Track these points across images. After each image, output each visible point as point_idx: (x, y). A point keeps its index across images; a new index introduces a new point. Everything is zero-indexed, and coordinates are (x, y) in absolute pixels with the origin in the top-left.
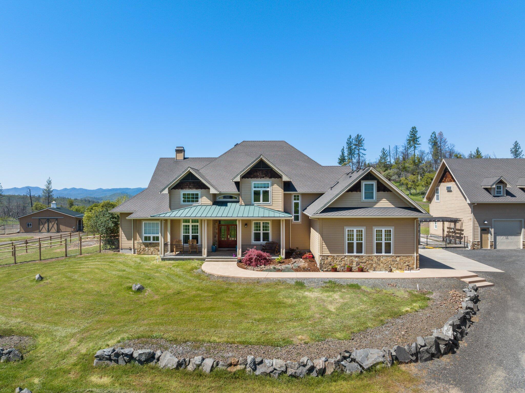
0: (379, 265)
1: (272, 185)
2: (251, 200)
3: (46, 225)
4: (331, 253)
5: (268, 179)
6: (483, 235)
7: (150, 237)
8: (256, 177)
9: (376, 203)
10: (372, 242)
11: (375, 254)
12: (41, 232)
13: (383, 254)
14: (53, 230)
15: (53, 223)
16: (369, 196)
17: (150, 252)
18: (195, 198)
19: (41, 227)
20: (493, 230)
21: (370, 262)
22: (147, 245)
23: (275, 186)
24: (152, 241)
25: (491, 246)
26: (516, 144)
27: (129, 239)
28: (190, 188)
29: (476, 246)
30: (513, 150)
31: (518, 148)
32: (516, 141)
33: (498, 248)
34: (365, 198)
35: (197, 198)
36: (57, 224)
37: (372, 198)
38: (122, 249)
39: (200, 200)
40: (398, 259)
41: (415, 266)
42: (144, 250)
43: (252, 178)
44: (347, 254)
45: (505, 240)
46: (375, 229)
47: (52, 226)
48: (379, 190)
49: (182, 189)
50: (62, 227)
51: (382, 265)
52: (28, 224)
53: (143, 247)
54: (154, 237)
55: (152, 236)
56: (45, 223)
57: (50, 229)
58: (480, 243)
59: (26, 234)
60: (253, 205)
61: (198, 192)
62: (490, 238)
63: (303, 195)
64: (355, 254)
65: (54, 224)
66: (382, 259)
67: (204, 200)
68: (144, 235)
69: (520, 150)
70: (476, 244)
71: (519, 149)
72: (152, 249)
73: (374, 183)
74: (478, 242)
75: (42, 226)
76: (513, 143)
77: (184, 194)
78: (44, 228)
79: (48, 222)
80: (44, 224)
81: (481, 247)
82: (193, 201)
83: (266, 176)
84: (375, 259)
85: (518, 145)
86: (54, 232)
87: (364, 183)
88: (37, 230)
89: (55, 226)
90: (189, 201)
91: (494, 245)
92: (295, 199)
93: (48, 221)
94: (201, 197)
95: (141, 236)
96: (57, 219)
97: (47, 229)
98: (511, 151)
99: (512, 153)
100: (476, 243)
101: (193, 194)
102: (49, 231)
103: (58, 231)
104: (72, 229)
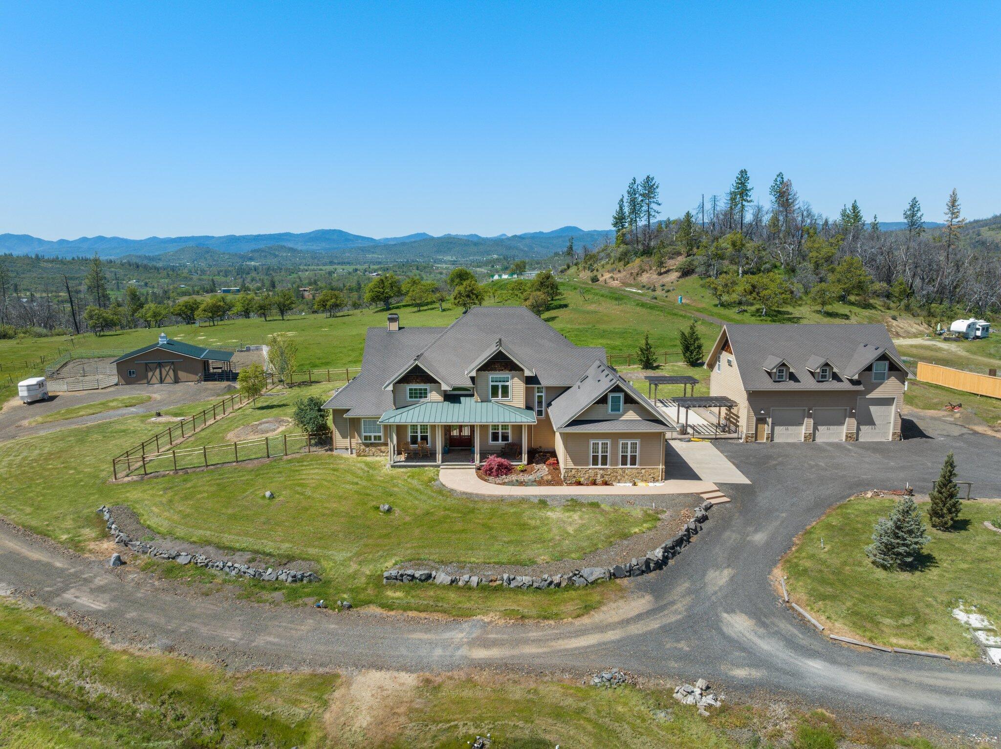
0: (624, 477)
1: (513, 378)
2: (488, 395)
4: (575, 465)
5: (508, 372)
6: (759, 425)
7: (370, 437)
8: (495, 370)
9: (623, 415)
10: (617, 454)
11: (620, 466)
12: (150, 382)
13: (629, 466)
14: (169, 379)
15: (167, 369)
16: (616, 408)
17: (371, 453)
18: (423, 394)
19: (150, 374)
20: (771, 419)
21: (615, 474)
22: (367, 445)
23: (516, 379)
24: (373, 441)
25: (767, 439)
26: (914, 204)
27: (344, 437)
28: (418, 383)
29: (749, 438)
30: (908, 213)
32: (915, 198)
33: (776, 440)
34: (612, 410)
35: (426, 393)
36: (174, 371)
37: (619, 410)
38: (336, 449)
39: (429, 395)
40: (643, 471)
41: (660, 478)
42: (364, 451)
43: (489, 371)
44: (591, 466)
45: (785, 432)
46: (621, 442)
47: (166, 372)
48: (626, 402)
49: (408, 383)
50: (181, 374)
51: (626, 477)
52: (130, 372)
53: (363, 447)
54: (375, 437)
55: (373, 435)
56: (156, 368)
57: (163, 378)
58: (754, 435)
59: (128, 386)
60: (490, 401)
61: (427, 386)
62: (766, 429)
63: (548, 388)
64: (600, 466)
66: (626, 471)
67: (434, 396)
68: (364, 434)
72: (373, 449)
73: (622, 395)
74: (752, 434)
75: (152, 374)
77: (410, 390)
78: (154, 377)
79: (160, 367)
80: (153, 371)
81: (756, 439)
82: (421, 397)
83: (505, 369)
84: (620, 471)
85: (917, 204)
86: (169, 382)
87: (610, 396)
88: (144, 380)
89: (171, 373)
90: (416, 397)
91: (771, 437)
92: (538, 392)
93: (160, 365)
94: (431, 392)
95: (360, 435)
96: (173, 363)
97: (159, 378)
98: (904, 214)
99: (906, 217)
100: (750, 435)
101: (420, 389)
102: (162, 381)
103: (177, 381)
104: (198, 377)
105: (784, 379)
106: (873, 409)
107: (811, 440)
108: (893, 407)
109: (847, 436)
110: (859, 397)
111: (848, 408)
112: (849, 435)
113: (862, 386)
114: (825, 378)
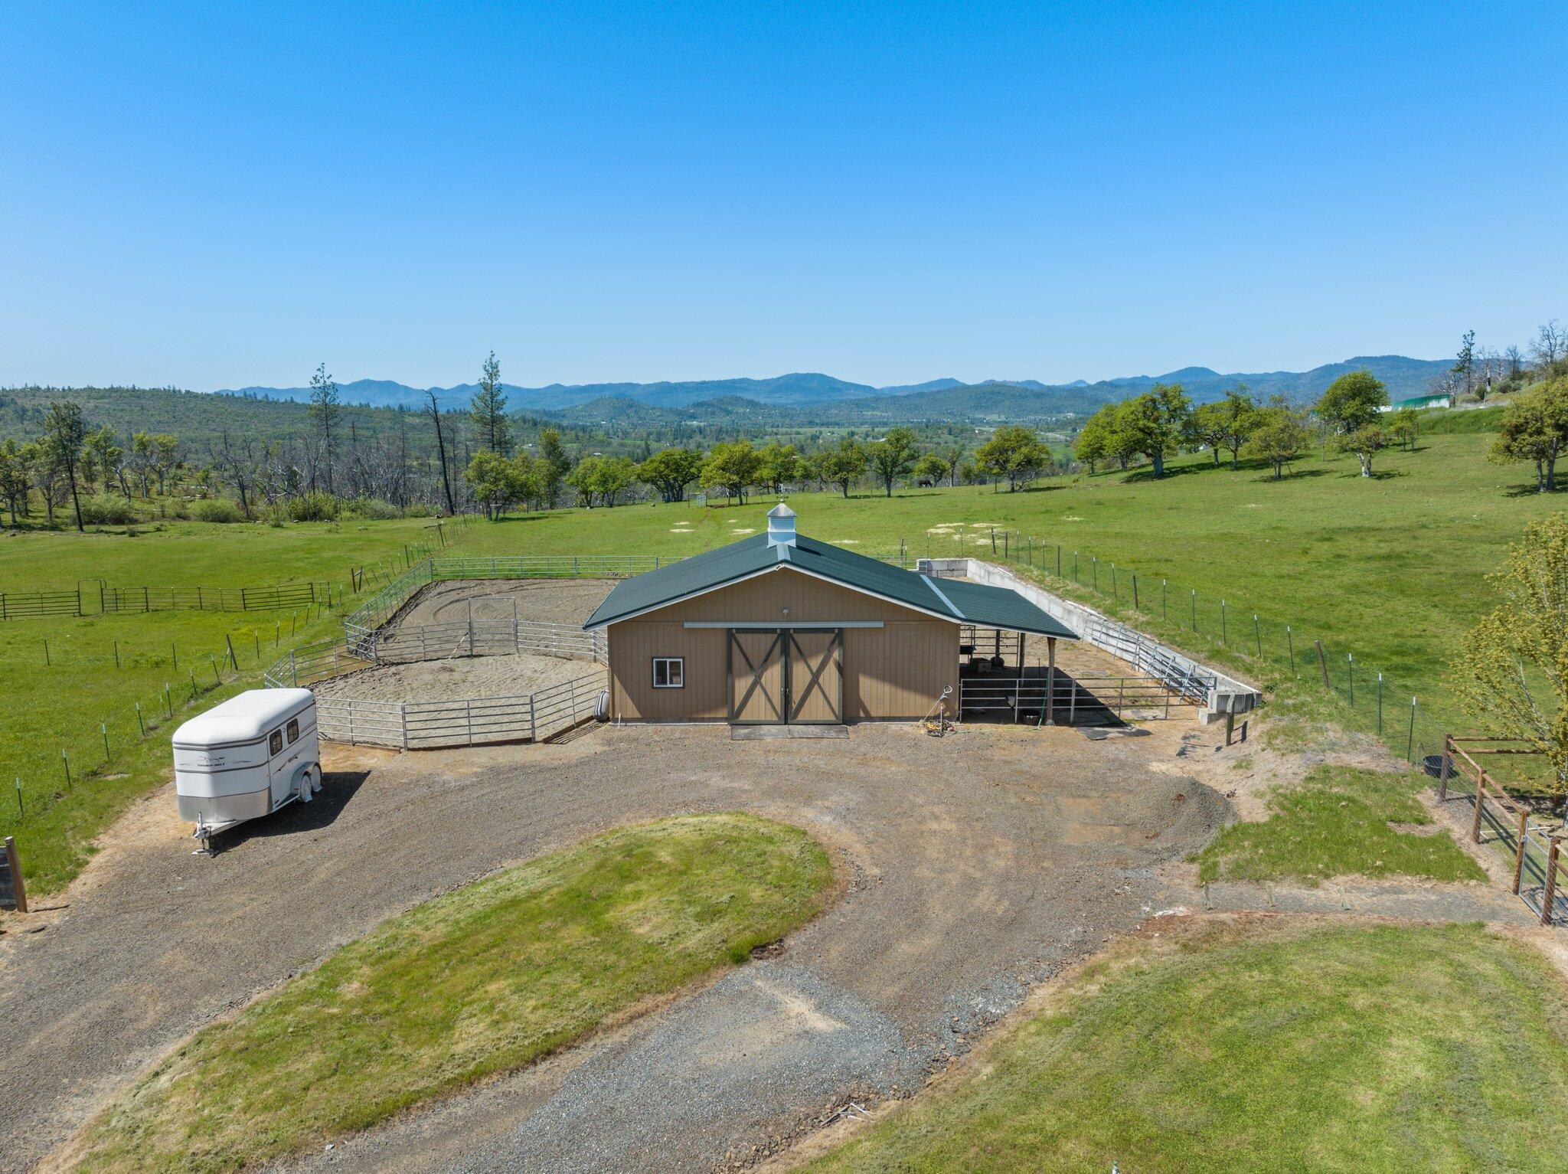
3: (773, 675)
12: (743, 717)
14: (817, 707)
15: (815, 663)
19: (742, 685)
36: (841, 669)
47: (809, 677)
50: (871, 689)
52: (661, 666)
56: (766, 662)
57: (796, 697)
59: (650, 728)
65: (822, 666)
75: (749, 680)
78: (758, 690)
79: (785, 652)
80: (756, 668)
86: (820, 718)
88: (716, 707)
89: (831, 678)
93: (787, 645)
96: (839, 636)
97: (776, 701)
102: (788, 714)
103: (851, 713)
104: (937, 707)
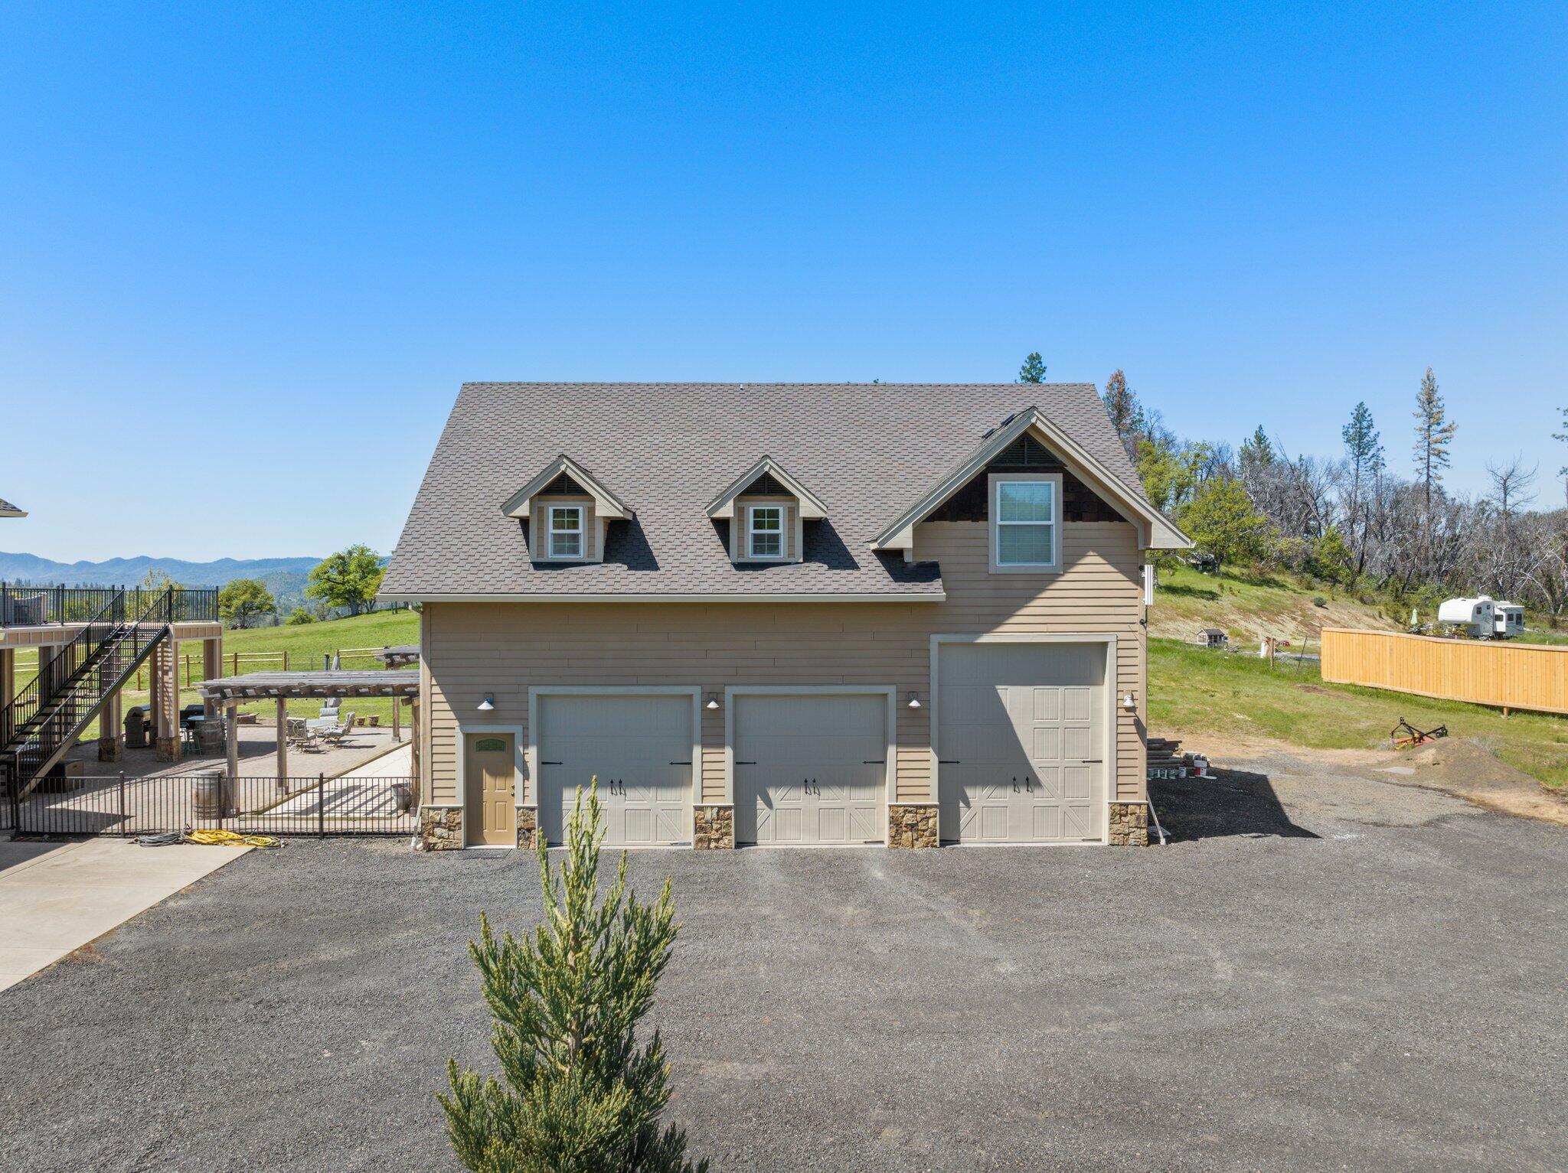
6: (482, 776)
20: (531, 750)
25: (527, 835)
26: (1361, 415)
29: (438, 831)
30: (1351, 431)
31: (1365, 424)
32: (1361, 404)
58: (461, 817)
62: (519, 792)
69: (1372, 433)
70: (439, 824)
71: (1369, 427)
74: (450, 810)
76: (1352, 408)
81: (474, 833)
85: (1366, 415)
98: (1345, 433)
99: (1348, 441)
100: (441, 816)
105: (582, 556)
106: (1014, 698)
107: (729, 841)
108: (1105, 692)
109: (895, 822)
110: (935, 639)
111: (891, 691)
112: (909, 819)
113: (938, 584)
114: (774, 548)
